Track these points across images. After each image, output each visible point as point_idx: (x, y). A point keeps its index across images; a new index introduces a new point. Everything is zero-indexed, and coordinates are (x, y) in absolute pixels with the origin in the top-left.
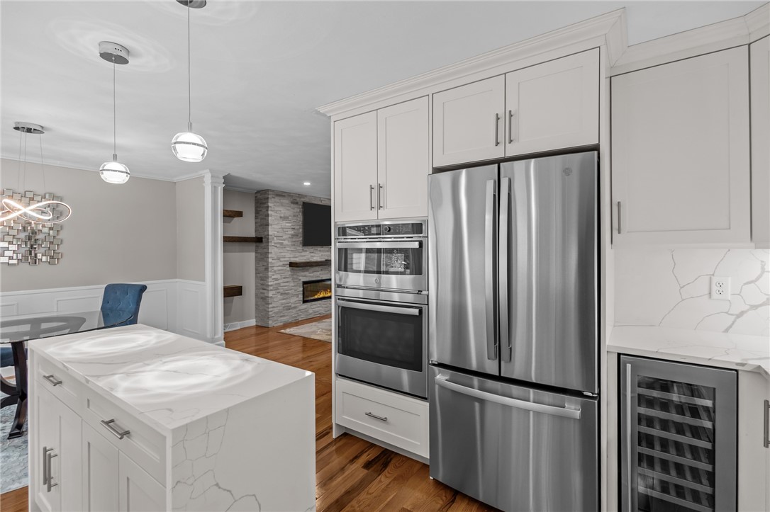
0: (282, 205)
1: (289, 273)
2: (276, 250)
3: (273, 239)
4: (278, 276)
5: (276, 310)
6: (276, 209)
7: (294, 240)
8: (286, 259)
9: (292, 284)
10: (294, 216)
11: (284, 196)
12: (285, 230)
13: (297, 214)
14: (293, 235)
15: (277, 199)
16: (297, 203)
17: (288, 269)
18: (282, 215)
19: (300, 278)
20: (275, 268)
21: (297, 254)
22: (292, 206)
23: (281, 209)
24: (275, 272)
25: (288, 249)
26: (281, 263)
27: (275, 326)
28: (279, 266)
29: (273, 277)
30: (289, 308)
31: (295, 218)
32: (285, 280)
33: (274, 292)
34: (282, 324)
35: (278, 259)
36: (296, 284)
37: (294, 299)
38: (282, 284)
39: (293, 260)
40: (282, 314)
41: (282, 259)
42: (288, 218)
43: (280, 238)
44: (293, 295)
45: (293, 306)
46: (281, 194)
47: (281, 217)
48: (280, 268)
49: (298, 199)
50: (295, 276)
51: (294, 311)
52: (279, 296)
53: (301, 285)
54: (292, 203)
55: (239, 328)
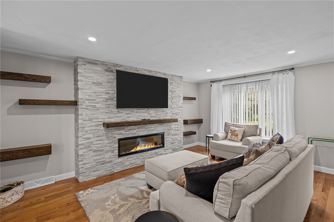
0: (95, 72)
1: (104, 132)
2: (88, 112)
3: (84, 102)
4: (91, 136)
5: (88, 166)
6: (87, 75)
7: (109, 103)
8: (99, 120)
9: (107, 141)
10: (108, 82)
11: (97, 64)
12: (97, 94)
13: (111, 80)
14: (107, 100)
15: (88, 66)
16: (112, 71)
17: (103, 128)
18: (95, 81)
19: (115, 136)
20: (86, 129)
21: (112, 115)
22: (106, 73)
23: (94, 75)
24: (86, 131)
25: (102, 111)
26: (94, 124)
27: (87, 180)
28: (91, 126)
29: (84, 137)
30: (103, 163)
31: (110, 84)
32: (98, 138)
33: (85, 150)
34: (95, 178)
35: (91, 120)
36: (111, 141)
37: (107, 155)
38: (94, 143)
39: (108, 121)
40: (94, 170)
41: (94, 120)
42: (102, 84)
43: (92, 101)
44: (107, 152)
45: (107, 160)
46: (93, 63)
47: (93, 83)
48: (92, 128)
49: (113, 68)
50: (110, 135)
51: (109, 165)
52: (92, 153)
53: (117, 141)
54: (106, 70)
55: (54, 182)
